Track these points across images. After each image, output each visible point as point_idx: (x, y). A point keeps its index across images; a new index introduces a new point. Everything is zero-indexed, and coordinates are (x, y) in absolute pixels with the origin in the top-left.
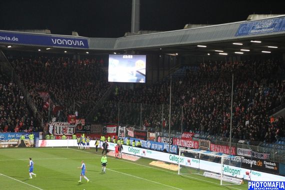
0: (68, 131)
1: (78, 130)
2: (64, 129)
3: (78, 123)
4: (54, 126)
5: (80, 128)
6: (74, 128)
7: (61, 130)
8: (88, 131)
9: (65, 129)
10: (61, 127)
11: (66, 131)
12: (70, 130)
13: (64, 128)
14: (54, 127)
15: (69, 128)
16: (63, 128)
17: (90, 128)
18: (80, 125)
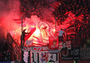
0: (49, 59)
1: (62, 56)
2: (43, 56)
3: (62, 47)
4: (29, 52)
5: (66, 54)
6: (57, 54)
7: (40, 56)
8: (76, 56)
9: (45, 56)
10: (40, 53)
11: (47, 58)
12: (52, 57)
13: (44, 54)
14: (29, 54)
15: (50, 55)
16: (42, 54)
17: (79, 52)
18: (64, 50)
